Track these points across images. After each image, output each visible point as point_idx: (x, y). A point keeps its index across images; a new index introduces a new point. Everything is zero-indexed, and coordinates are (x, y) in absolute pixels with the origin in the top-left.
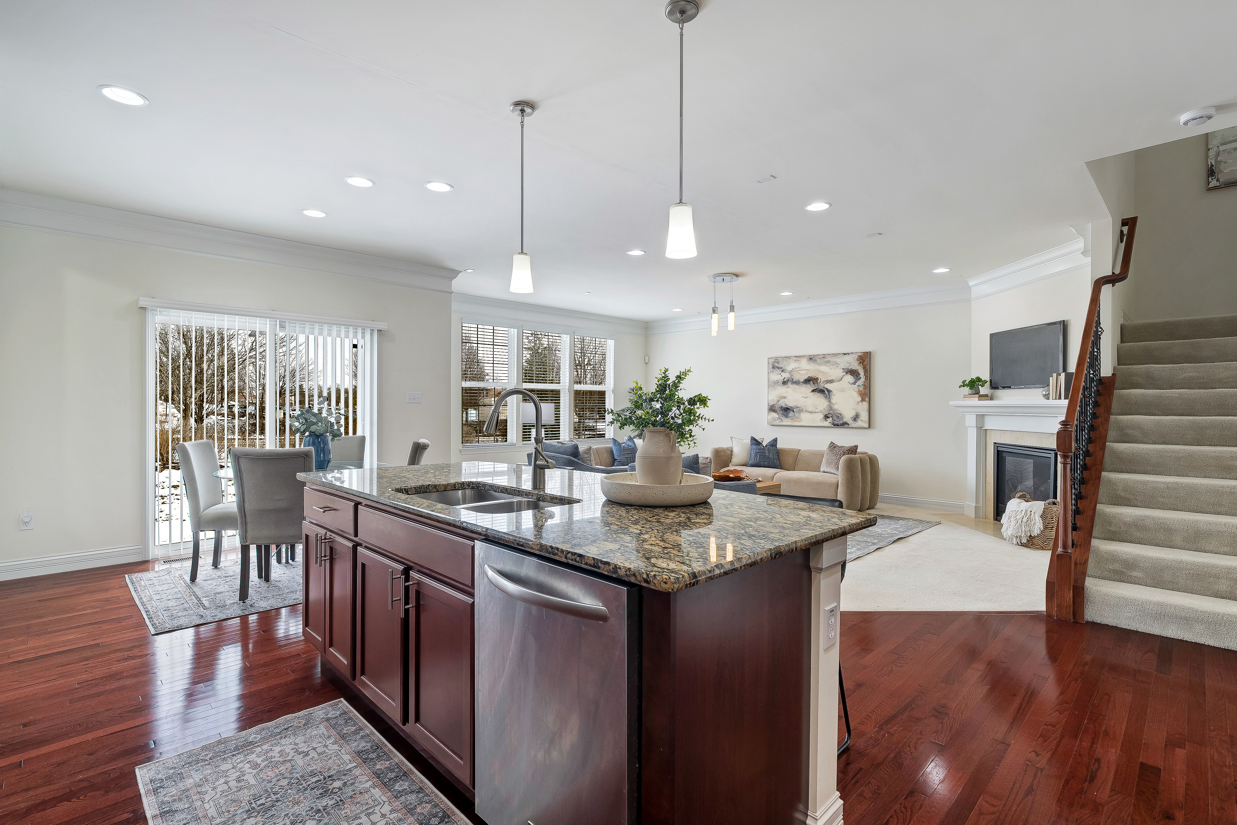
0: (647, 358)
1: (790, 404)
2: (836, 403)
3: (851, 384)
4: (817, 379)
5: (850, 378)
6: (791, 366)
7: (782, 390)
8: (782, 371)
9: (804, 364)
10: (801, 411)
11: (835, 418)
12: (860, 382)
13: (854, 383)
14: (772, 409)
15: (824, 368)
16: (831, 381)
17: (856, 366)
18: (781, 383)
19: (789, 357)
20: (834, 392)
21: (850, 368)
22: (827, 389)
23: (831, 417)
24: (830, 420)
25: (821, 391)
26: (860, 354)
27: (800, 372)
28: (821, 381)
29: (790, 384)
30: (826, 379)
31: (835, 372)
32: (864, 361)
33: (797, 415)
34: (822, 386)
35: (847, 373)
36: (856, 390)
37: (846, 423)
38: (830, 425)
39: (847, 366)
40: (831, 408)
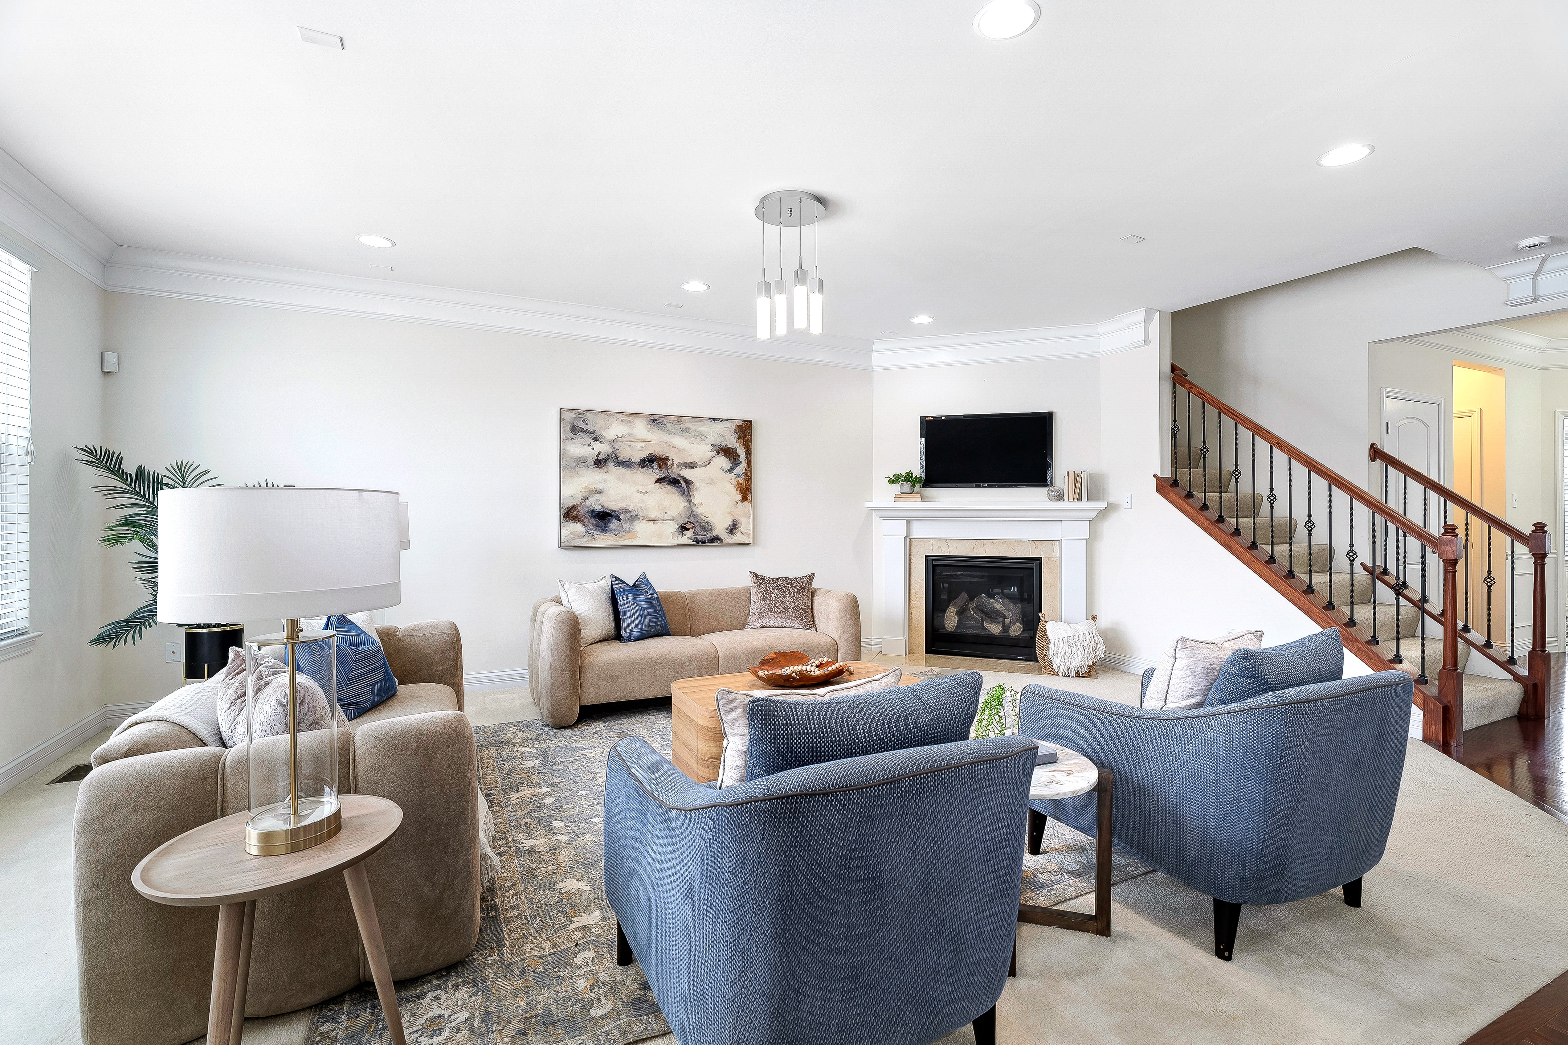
0: (111, 357)
1: (611, 503)
2: (701, 504)
3: (726, 472)
4: (667, 459)
5: (723, 462)
6: (614, 430)
7: (593, 478)
8: (595, 439)
9: (641, 429)
10: (634, 518)
11: (699, 529)
12: (741, 469)
13: (731, 471)
14: (569, 514)
15: (679, 441)
16: (692, 465)
17: (732, 441)
18: (591, 462)
19: (608, 413)
20: (697, 484)
21: (723, 444)
22: (685, 479)
23: (692, 528)
24: (690, 533)
25: (674, 482)
26: (740, 423)
27: (633, 444)
28: (672, 464)
29: (611, 466)
30: (683, 461)
31: (700, 451)
32: (745, 436)
33: (626, 526)
34: (675, 472)
35: (718, 452)
36: (734, 481)
37: (717, 538)
38: (690, 542)
39: (718, 441)
40: (692, 513)
